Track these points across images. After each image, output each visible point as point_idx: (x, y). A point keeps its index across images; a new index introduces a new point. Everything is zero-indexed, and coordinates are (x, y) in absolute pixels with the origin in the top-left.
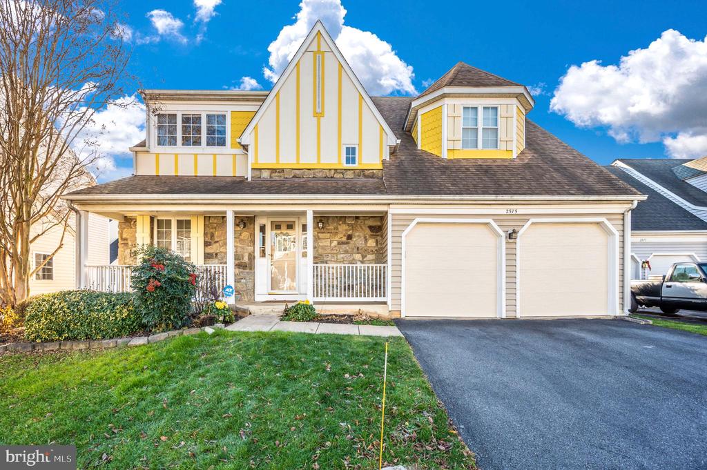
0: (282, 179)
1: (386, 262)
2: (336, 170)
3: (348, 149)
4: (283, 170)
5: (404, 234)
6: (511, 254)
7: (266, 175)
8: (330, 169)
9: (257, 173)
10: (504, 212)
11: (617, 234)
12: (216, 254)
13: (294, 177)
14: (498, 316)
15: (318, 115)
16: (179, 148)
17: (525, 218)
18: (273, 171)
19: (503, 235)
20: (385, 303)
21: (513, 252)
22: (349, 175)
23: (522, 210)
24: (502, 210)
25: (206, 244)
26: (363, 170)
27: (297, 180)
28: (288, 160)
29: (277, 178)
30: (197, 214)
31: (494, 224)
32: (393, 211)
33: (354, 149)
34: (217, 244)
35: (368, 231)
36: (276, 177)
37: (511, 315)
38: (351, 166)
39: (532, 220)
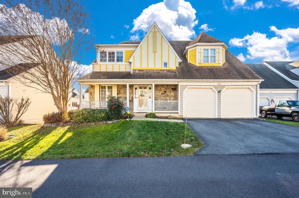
0: (143, 73)
1: (178, 100)
2: (161, 70)
3: (164, 63)
4: (143, 70)
5: (184, 91)
6: (219, 98)
7: (137, 72)
8: (159, 70)
9: (134, 71)
10: (217, 84)
11: (255, 92)
12: (121, 97)
13: (147, 72)
14: (215, 117)
15: (155, 52)
16: (107, 63)
17: (224, 87)
18: (140, 70)
19: (217, 92)
20: (178, 113)
21: (220, 97)
22: (165, 72)
23: (223, 84)
25: (118, 94)
26: (170, 70)
27: (148, 73)
28: (144, 67)
31: (214, 88)
32: (180, 84)
33: (167, 63)
34: (121, 94)
35: (171, 90)
36: (141, 72)
37: (219, 117)
38: (165, 68)
39: (226, 87)
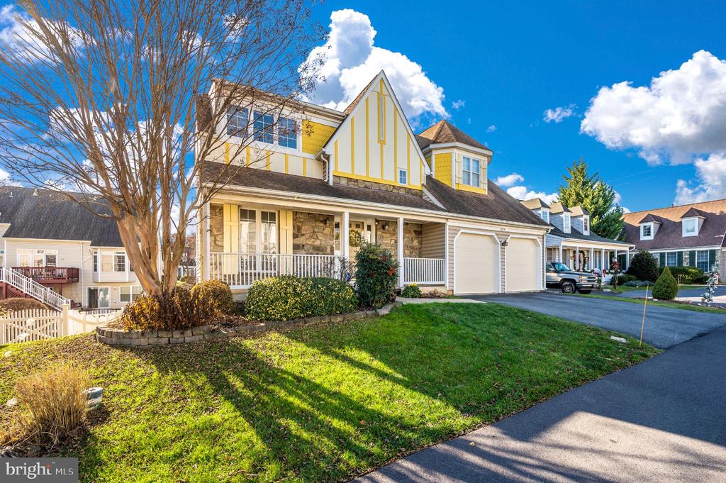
0: (356, 187)
1: (444, 257)
2: (394, 186)
3: (401, 172)
4: (357, 181)
5: (455, 239)
6: (503, 252)
7: (344, 182)
8: (390, 185)
9: (337, 179)
10: (500, 230)
11: (541, 246)
12: (303, 246)
13: (366, 187)
14: (496, 292)
15: (382, 142)
16: (275, 147)
17: (509, 234)
18: (350, 180)
19: (499, 243)
22: (402, 192)
23: (507, 229)
24: (498, 228)
25: (295, 236)
26: (410, 189)
27: (367, 189)
28: (360, 173)
29: (352, 186)
30: (286, 209)
31: (496, 237)
32: (449, 223)
33: (405, 172)
34: (304, 237)
35: (414, 234)
37: (503, 292)
38: (402, 185)
39: (511, 235)
